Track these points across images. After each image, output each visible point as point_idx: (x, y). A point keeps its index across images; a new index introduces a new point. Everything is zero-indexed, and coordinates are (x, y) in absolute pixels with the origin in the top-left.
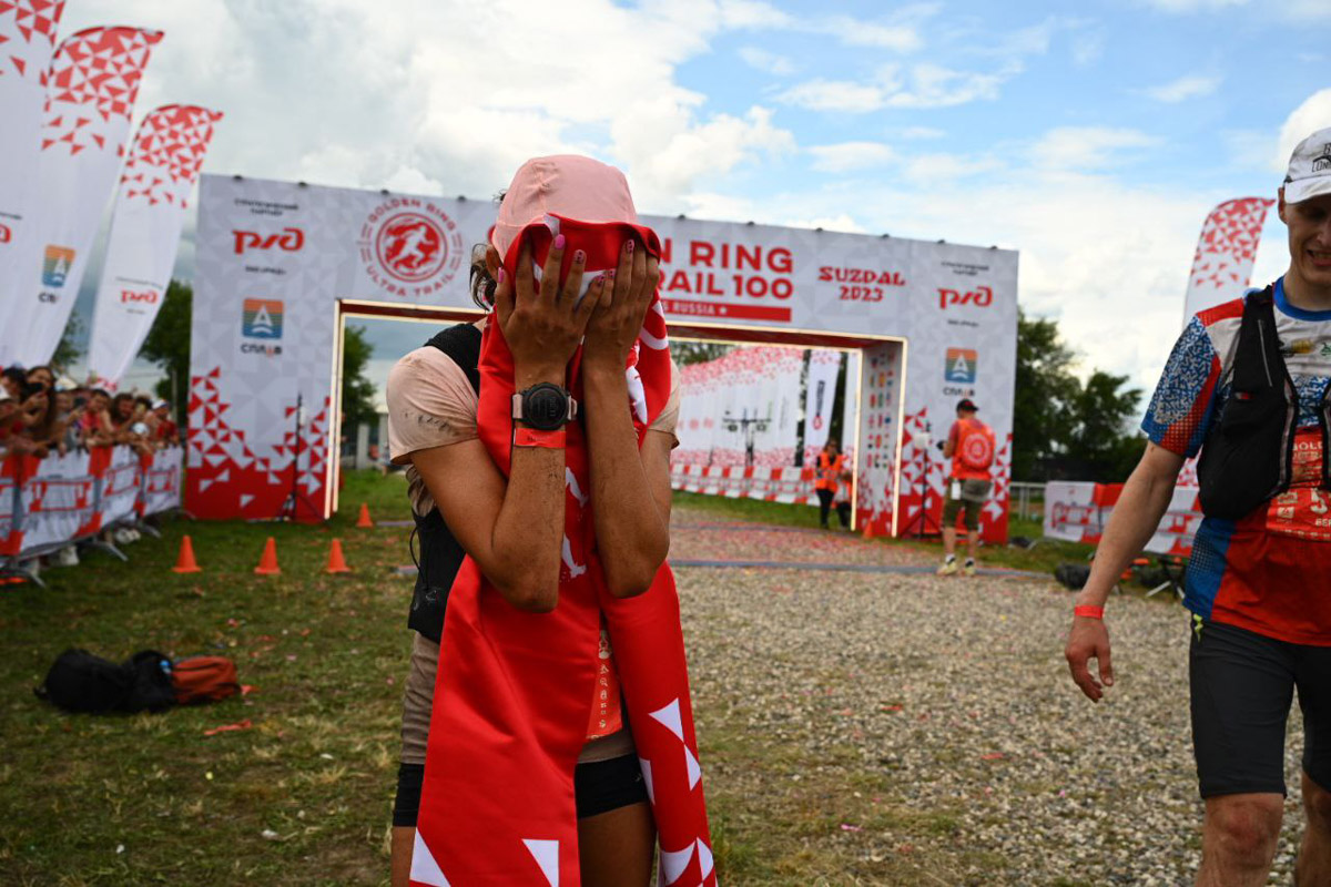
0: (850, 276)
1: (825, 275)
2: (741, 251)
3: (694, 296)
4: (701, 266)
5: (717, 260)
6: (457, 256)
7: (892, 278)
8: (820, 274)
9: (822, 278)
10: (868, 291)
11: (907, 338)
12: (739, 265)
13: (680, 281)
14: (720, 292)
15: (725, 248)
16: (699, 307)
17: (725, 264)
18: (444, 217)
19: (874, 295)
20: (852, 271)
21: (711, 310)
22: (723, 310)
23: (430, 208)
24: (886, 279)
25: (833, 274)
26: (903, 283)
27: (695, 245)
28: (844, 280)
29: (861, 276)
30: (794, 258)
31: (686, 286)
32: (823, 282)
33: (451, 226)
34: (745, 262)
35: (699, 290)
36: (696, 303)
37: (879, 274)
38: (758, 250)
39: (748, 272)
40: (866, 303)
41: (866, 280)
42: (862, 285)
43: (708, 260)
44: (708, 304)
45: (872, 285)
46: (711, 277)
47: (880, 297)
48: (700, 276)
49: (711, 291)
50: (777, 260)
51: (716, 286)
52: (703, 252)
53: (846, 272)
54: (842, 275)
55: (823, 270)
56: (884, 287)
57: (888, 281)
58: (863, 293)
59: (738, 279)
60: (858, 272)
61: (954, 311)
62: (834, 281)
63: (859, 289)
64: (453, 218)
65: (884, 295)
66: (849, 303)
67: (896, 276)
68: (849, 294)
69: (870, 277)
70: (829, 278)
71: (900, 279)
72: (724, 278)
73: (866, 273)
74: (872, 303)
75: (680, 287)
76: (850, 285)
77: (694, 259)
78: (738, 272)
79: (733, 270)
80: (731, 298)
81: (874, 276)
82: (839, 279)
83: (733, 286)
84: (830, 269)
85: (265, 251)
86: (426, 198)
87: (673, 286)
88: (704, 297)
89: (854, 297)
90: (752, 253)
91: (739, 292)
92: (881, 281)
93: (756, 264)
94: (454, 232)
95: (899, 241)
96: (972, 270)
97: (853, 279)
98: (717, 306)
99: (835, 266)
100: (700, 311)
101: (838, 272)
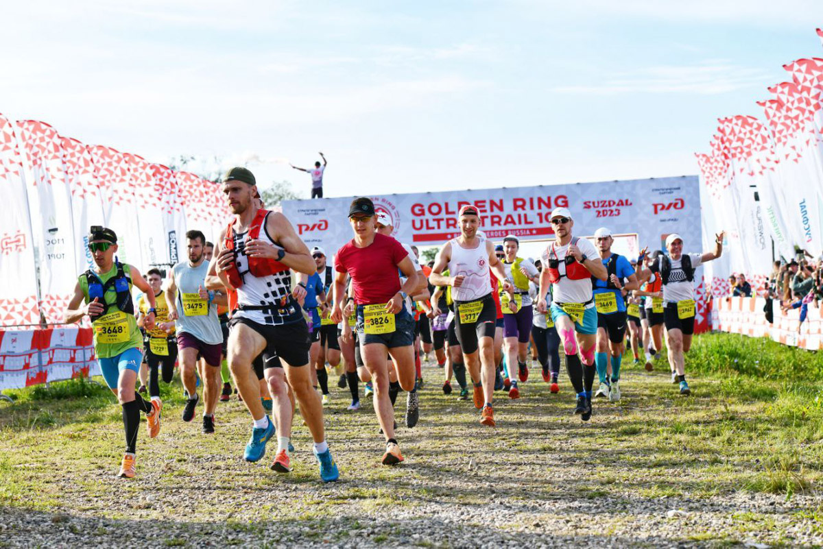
0: (601, 205)
1: (587, 206)
2: (540, 200)
3: (518, 227)
4: (520, 210)
5: (527, 206)
6: (398, 222)
7: (624, 202)
8: (584, 205)
9: (585, 207)
10: (612, 211)
11: (637, 232)
12: (540, 207)
13: (510, 220)
14: (531, 223)
15: (531, 200)
16: (521, 231)
17: (532, 208)
18: (390, 204)
19: (615, 213)
20: (601, 202)
21: (528, 232)
22: (534, 232)
23: (384, 200)
24: (621, 203)
25: (591, 204)
26: (631, 204)
27: (515, 201)
28: (598, 207)
29: (607, 203)
30: (569, 199)
31: (513, 222)
32: (587, 209)
33: (393, 208)
34: (543, 205)
35: (520, 223)
36: (520, 230)
37: (617, 202)
38: (549, 198)
39: (544, 210)
40: (611, 217)
41: (610, 205)
42: (608, 208)
43: (523, 207)
44: (526, 230)
45: (614, 208)
46: (525, 216)
47: (619, 214)
48: (519, 216)
49: (526, 222)
50: (560, 202)
51: (529, 220)
52: (520, 203)
53: (598, 203)
54: (596, 205)
55: (585, 203)
56: (620, 208)
57: (622, 204)
58: (609, 213)
59: (540, 215)
60: (605, 202)
61: (663, 214)
62: (592, 208)
63: (606, 211)
64: (394, 203)
65: (621, 212)
66: (602, 219)
67: (627, 201)
68: (601, 214)
69: (612, 203)
70: (589, 207)
71: (629, 203)
72: (532, 215)
73: (609, 202)
74: (614, 217)
75: (510, 222)
76: (601, 209)
77: (516, 207)
78: (540, 211)
79: (536, 210)
80: (537, 225)
81: (614, 203)
82: (594, 207)
83: (538, 218)
84: (590, 202)
85: (312, 232)
86: (382, 196)
87: (506, 222)
88: (523, 226)
89: (604, 215)
90: (546, 200)
91: (541, 221)
92: (618, 205)
93: (549, 206)
94: (395, 210)
95: (627, 182)
96: (670, 190)
97: (603, 206)
98: (531, 230)
99: (592, 200)
100: (522, 234)
101: (594, 203)
